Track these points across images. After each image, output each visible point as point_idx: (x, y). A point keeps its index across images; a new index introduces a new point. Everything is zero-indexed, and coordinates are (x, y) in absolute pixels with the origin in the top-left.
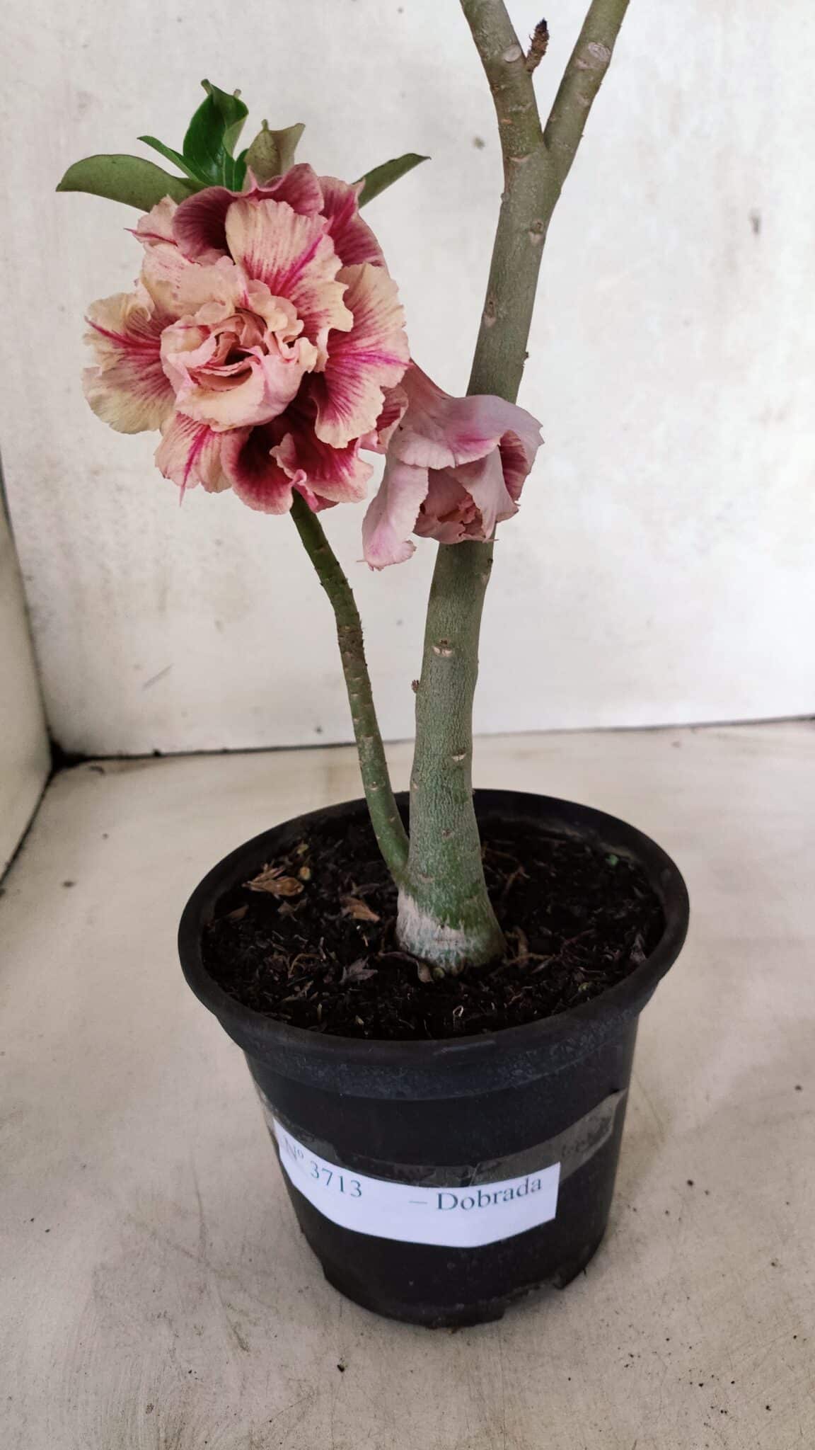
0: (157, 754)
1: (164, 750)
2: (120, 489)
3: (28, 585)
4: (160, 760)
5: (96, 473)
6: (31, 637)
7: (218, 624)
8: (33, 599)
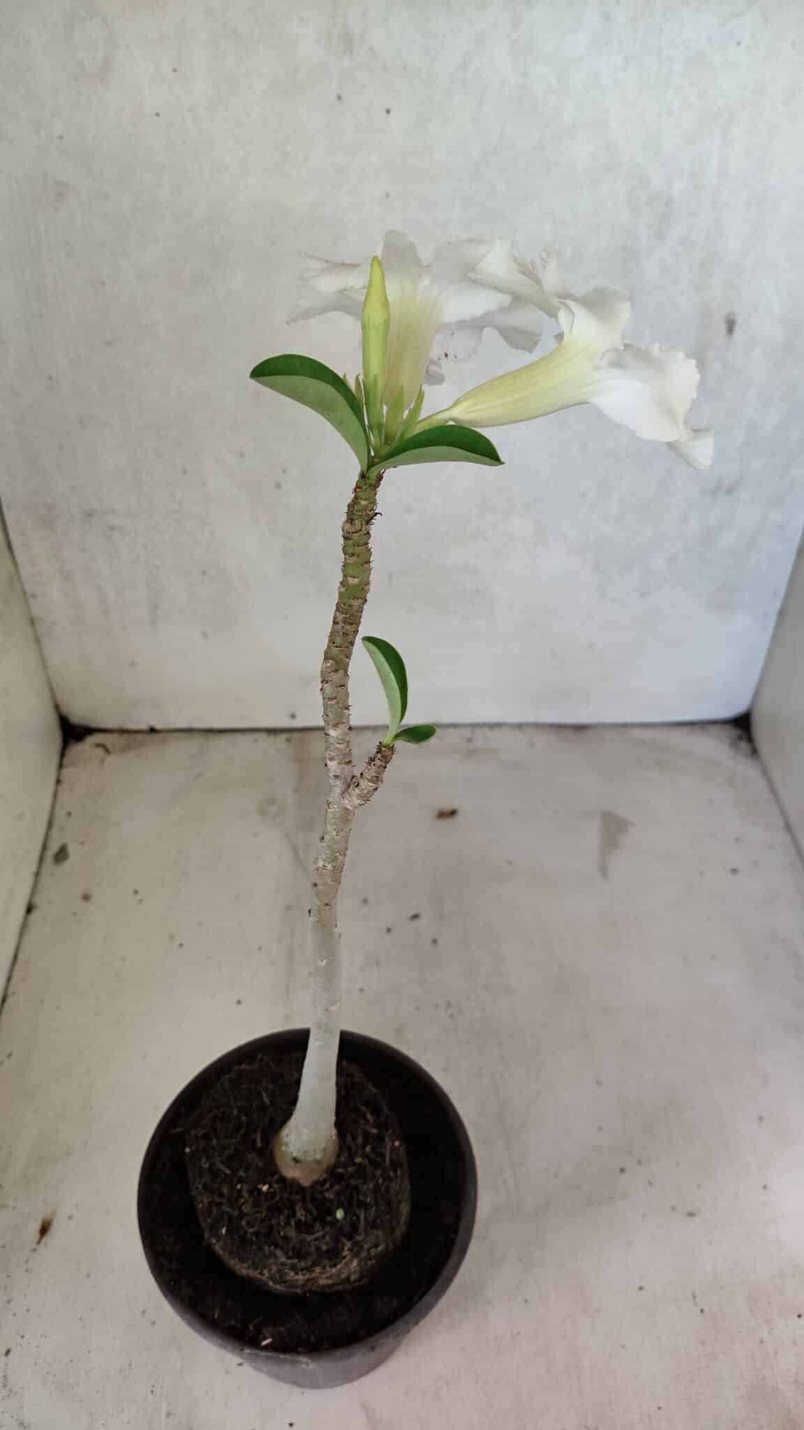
0: (153, 730)
1: (158, 727)
2: (112, 528)
3: (31, 601)
4: (155, 737)
5: (90, 515)
6: (38, 641)
7: (205, 635)
8: (37, 611)
